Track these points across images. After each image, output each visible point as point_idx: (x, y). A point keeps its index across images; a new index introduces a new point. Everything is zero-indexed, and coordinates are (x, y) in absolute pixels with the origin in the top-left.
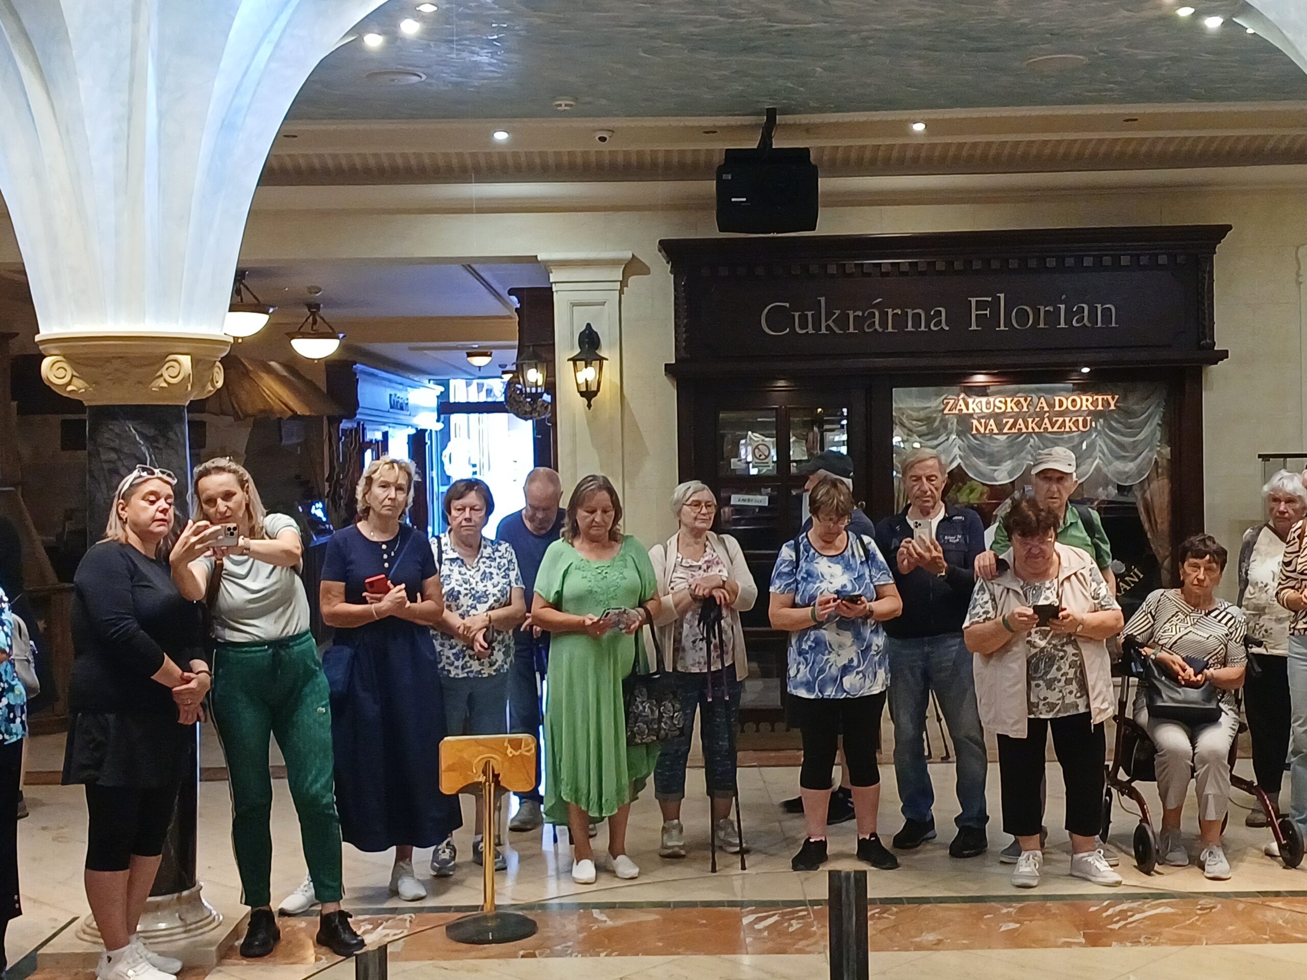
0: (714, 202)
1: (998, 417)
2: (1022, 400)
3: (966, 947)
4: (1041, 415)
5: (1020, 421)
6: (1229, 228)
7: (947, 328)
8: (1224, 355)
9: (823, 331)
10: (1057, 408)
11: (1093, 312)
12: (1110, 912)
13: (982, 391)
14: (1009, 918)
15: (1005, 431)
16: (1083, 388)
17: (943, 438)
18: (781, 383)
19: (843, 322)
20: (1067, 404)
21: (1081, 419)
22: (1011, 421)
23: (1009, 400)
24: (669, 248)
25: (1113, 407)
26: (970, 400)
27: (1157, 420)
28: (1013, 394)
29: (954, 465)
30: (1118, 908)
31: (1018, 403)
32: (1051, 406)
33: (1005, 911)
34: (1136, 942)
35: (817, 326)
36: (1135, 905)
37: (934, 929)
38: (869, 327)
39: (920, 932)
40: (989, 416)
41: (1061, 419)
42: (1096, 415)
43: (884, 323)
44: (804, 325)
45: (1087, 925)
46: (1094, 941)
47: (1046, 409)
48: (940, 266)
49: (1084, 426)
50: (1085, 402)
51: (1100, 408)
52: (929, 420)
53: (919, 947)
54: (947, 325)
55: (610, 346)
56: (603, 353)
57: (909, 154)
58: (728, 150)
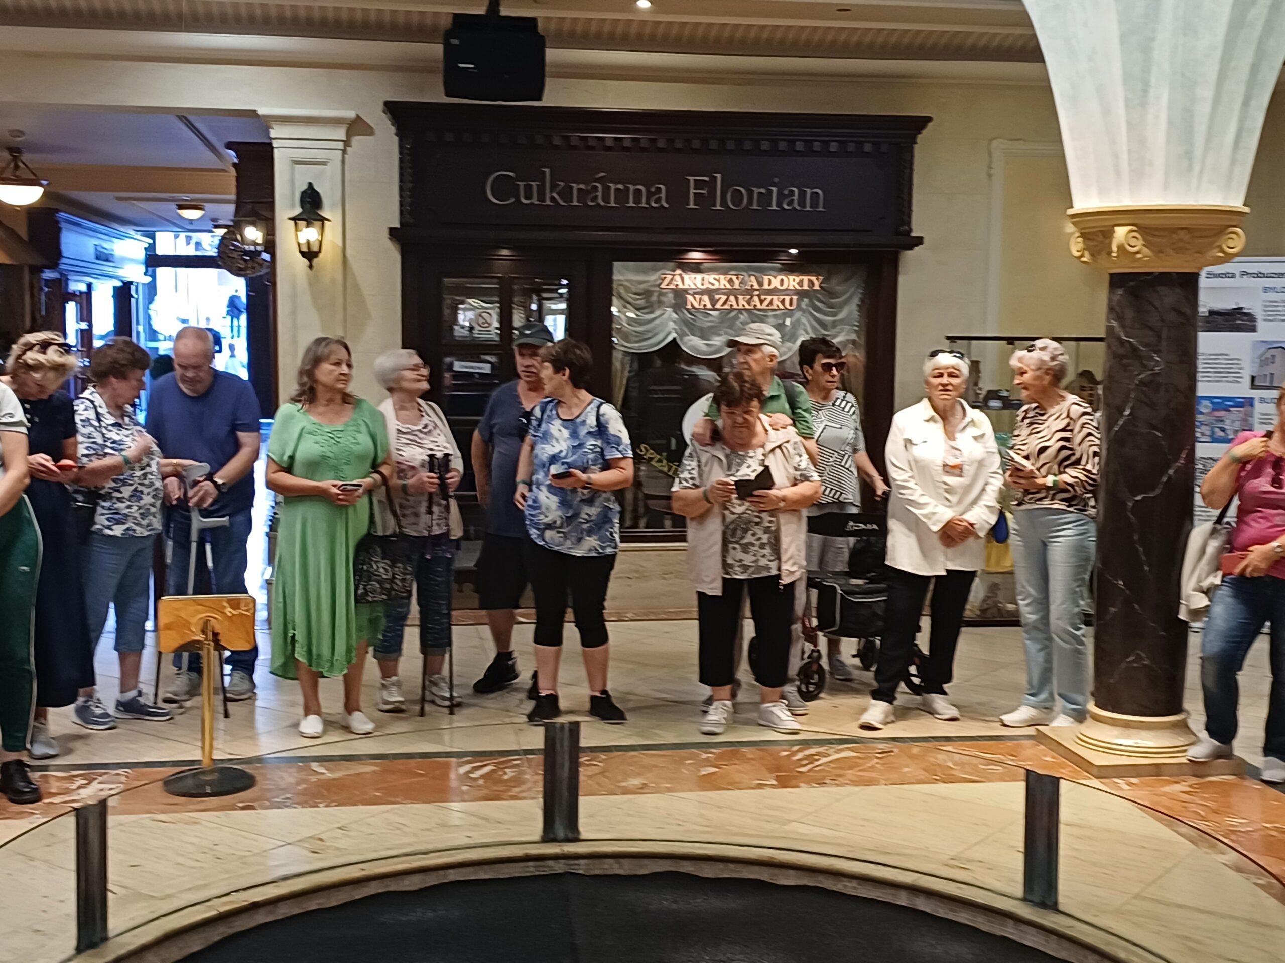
0: (441, 66)
1: (710, 293)
2: (734, 278)
3: (669, 790)
4: (750, 292)
5: (732, 298)
6: (929, 119)
7: (666, 205)
8: (919, 241)
9: (548, 202)
10: (766, 287)
11: (802, 194)
12: (800, 756)
13: (696, 268)
14: (708, 763)
15: (718, 306)
16: (790, 268)
17: (658, 313)
18: (505, 252)
19: (566, 194)
20: (776, 283)
21: (787, 299)
22: (724, 298)
23: (722, 277)
24: (393, 109)
25: (817, 287)
26: (686, 277)
27: (856, 301)
28: (726, 273)
29: (670, 338)
30: (807, 752)
31: (731, 281)
32: (761, 284)
33: (704, 756)
34: (822, 784)
35: (541, 198)
36: (821, 750)
37: (639, 775)
38: (592, 201)
39: (627, 776)
40: (702, 293)
41: (769, 298)
42: (801, 294)
43: (606, 198)
44: (528, 196)
45: (778, 769)
46: (784, 783)
47: (756, 287)
48: (661, 144)
49: (791, 305)
50: (792, 282)
51: (806, 287)
52: (647, 294)
53: (626, 791)
54: (667, 202)
55: (333, 207)
56: (325, 213)
57: (634, 30)
58: (456, 16)
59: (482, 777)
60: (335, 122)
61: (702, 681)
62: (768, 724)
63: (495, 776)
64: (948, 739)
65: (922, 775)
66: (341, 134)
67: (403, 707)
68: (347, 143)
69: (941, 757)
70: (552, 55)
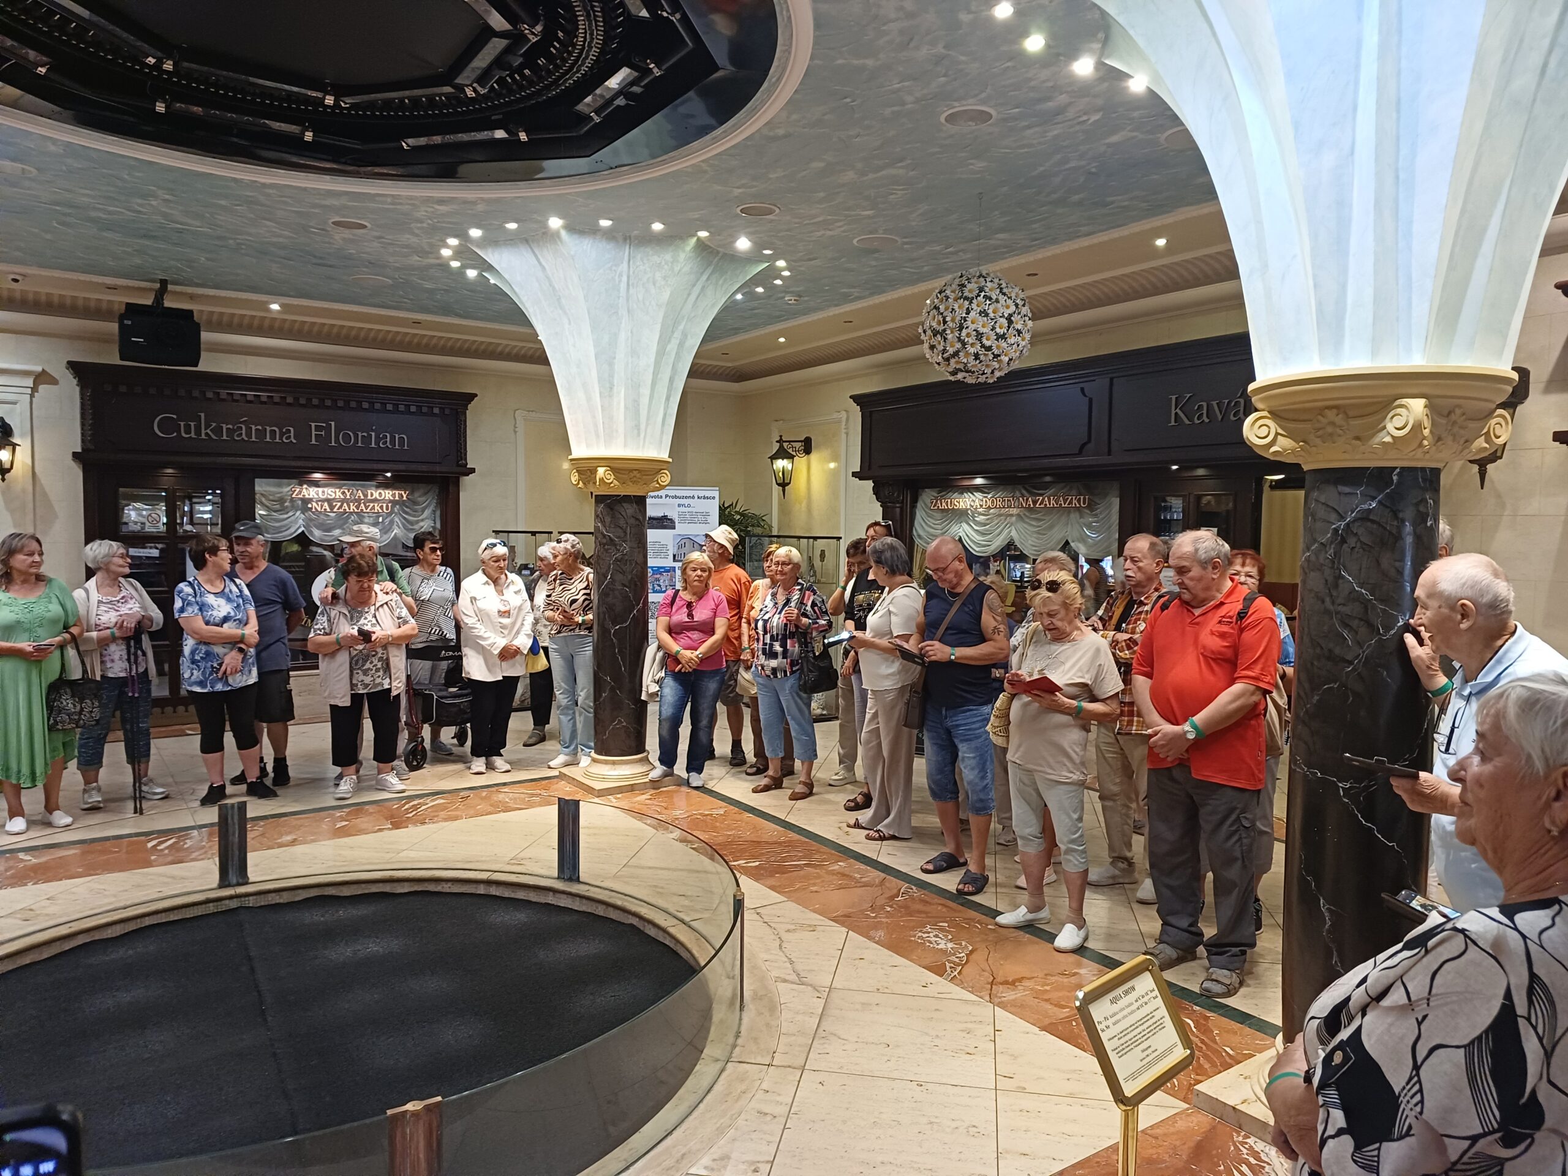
0: (117, 339)
1: (329, 501)
2: (346, 491)
3: (313, 841)
4: (359, 501)
5: (345, 504)
6: (476, 395)
7: (294, 441)
8: (473, 471)
9: (203, 436)
10: (369, 497)
11: (393, 438)
12: (407, 806)
13: (318, 484)
14: (342, 819)
15: (335, 510)
16: (386, 485)
17: (291, 514)
18: (170, 471)
19: (218, 431)
20: (376, 495)
21: (385, 505)
22: (339, 504)
23: (337, 490)
24: (76, 368)
25: (405, 498)
26: (311, 489)
27: (432, 507)
28: (340, 488)
29: (300, 531)
30: (411, 804)
31: (343, 493)
32: (366, 496)
33: (339, 814)
34: (423, 823)
35: (198, 433)
36: (421, 801)
37: (290, 833)
38: (238, 436)
39: (281, 835)
40: (323, 501)
41: (372, 505)
42: (394, 503)
43: (249, 435)
44: (188, 431)
45: (392, 817)
46: (396, 826)
47: (362, 497)
48: (290, 400)
49: (387, 509)
50: (388, 494)
51: (397, 498)
52: (281, 501)
53: (281, 846)
54: (295, 439)
55: (22, 436)
56: (15, 440)
57: (267, 323)
58: (127, 303)
59: (167, 848)
60: (25, 373)
61: (333, 764)
62: (381, 787)
63: (178, 846)
64: (505, 784)
65: (491, 809)
66: (29, 382)
67: (102, 805)
68: (34, 389)
69: (501, 796)
70: (205, 336)
